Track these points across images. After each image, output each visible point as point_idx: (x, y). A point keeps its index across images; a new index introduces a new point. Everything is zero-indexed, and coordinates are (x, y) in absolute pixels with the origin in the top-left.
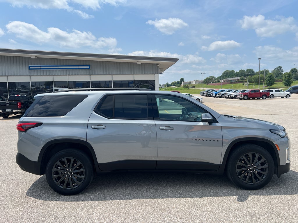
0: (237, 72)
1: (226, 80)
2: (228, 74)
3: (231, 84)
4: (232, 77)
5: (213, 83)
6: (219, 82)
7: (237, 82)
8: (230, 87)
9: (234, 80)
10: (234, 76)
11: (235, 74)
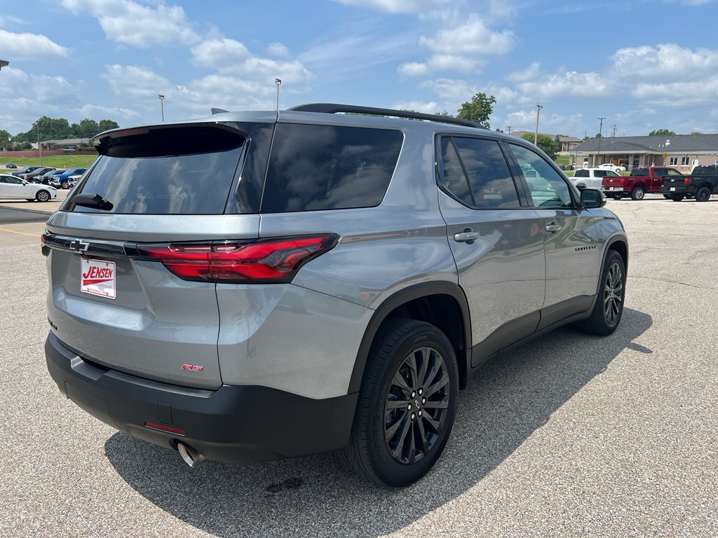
0: (74, 125)
1: (49, 144)
2: (49, 129)
3: (66, 156)
4: (66, 138)
5: (10, 150)
6: (30, 147)
7: (81, 150)
8: (63, 162)
9: (74, 146)
10: (68, 133)
11: (71, 129)
